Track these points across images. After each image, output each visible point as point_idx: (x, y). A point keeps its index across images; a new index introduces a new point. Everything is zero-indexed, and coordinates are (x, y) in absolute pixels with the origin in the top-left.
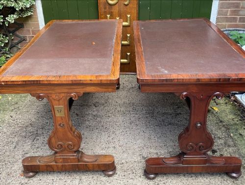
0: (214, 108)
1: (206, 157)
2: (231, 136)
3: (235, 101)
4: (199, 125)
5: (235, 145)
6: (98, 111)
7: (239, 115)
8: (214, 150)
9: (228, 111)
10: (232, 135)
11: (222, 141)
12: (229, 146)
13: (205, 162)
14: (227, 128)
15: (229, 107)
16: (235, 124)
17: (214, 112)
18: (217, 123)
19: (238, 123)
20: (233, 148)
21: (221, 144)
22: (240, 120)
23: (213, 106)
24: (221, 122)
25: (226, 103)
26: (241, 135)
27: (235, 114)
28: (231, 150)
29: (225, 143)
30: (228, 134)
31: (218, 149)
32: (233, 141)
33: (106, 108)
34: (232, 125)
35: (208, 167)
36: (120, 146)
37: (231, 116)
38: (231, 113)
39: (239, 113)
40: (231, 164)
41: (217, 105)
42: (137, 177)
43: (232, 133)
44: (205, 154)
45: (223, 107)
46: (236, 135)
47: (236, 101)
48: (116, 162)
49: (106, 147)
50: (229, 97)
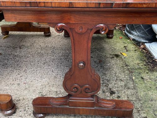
0: (123, 54)
1: (93, 100)
2: (132, 79)
3: (143, 49)
4: (82, 64)
5: (134, 88)
6: (21, 52)
7: (145, 61)
8: (113, 92)
9: (135, 57)
10: (134, 78)
11: (123, 84)
12: (129, 88)
13: (93, 105)
14: (131, 72)
15: (138, 53)
16: (140, 69)
17: (123, 57)
18: (123, 67)
19: (142, 67)
20: (132, 91)
21: (122, 86)
22: (145, 65)
23: (123, 52)
24: (127, 66)
25: (136, 50)
26: (142, 78)
27: (141, 60)
28: (129, 92)
29: (125, 85)
30: (130, 77)
31: (117, 91)
32: (133, 84)
33: (29, 50)
34: (136, 69)
35: (95, 110)
36: (25, 83)
37: (137, 61)
38: (137, 58)
39: (145, 59)
40: (121, 108)
41: (127, 51)
42: (26, 115)
43: (135, 76)
44: (92, 96)
45: (132, 53)
46: (137, 78)
47: (145, 48)
48: (13, 99)
49: (11, 84)
50: (140, 46)
